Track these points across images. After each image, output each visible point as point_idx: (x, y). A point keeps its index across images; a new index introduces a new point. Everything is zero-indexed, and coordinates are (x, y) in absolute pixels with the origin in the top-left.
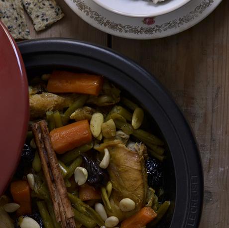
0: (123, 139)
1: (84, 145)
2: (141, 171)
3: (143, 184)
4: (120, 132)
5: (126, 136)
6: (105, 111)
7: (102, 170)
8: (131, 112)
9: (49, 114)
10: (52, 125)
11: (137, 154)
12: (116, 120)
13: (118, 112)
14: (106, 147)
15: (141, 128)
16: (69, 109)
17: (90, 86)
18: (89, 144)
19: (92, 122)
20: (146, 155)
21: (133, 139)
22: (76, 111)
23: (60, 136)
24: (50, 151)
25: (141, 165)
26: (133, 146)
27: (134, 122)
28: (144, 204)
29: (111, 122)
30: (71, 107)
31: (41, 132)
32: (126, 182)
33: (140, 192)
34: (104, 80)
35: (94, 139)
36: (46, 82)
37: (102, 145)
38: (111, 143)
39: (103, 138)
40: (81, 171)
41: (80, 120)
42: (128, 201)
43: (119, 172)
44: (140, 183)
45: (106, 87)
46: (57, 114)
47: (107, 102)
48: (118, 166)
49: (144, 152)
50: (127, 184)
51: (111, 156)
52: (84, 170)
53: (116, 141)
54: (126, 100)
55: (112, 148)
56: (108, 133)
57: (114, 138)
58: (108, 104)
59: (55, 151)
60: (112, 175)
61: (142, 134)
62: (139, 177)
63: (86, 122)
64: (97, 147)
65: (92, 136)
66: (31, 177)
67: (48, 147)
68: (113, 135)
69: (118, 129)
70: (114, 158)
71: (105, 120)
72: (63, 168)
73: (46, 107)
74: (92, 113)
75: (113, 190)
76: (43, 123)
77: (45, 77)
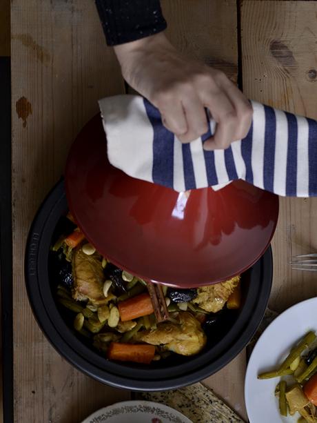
0: (91, 304)
1: (125, 301)
2: (77, 278)
3: (75, 267)
4: (94, 310)
5: (89, 307)
6: (106, 328)
7: (110, 279)
8: (84, 327)
9: (155, 327)
10: (151, 318)
11: (80, 293)
12: (97, 321)
13: (96, 328)
14: (106, 298)
15: (77, 313)
16: (137, 330)
17: (120, 351)
18: (120, 301)
19: (118, 319)
20: (72, 290)
21: (84, 304)
22: (131, 329)
23: (144, 308)
24: (155, 296)
25: (77, 283)
26: (82, 298)
27: (82, 319)
28: (75, 250)
29: (102, 320)
30: (135, 333)
31: (161, 312)
32: (89, 268)
33: (78, 260)
34: (106, 355)
35: (116, 304)
36: (157, 353)
37: (110, 299)
38: (102, 302)
39: (108, 305)
40: (127, 278)
41: (129, 321)
42: (89, 252)
43: (96, 278)
44: (78, 268)
45: (105, 348)
46: (147, 327)
47: (105, 336)
48: (96, 282)
49: (75, 294)
50: (88, 267)
51: (102, 290)
52: (125, 279)
53: (97, 303)
54: (87, 337)
55: (101, 298)
56: (104, 310)
57: (100, 306)
58: (105, 334)
59: (149, 296)
60: (102, 274)
61: (76, 309)
62: (78, 273)
63: (122, 320)
64: (114, 298)
65: (118, 308)
67: (156, 299)
68: (100, 309)
69: (96, 313)
70: (99, 288)
71: (107, 321)
72: (144, 283)
73: (156, 333)
74: (117, 327)
75: (101, 261)
76: (160, 320)
77: (158, 358)
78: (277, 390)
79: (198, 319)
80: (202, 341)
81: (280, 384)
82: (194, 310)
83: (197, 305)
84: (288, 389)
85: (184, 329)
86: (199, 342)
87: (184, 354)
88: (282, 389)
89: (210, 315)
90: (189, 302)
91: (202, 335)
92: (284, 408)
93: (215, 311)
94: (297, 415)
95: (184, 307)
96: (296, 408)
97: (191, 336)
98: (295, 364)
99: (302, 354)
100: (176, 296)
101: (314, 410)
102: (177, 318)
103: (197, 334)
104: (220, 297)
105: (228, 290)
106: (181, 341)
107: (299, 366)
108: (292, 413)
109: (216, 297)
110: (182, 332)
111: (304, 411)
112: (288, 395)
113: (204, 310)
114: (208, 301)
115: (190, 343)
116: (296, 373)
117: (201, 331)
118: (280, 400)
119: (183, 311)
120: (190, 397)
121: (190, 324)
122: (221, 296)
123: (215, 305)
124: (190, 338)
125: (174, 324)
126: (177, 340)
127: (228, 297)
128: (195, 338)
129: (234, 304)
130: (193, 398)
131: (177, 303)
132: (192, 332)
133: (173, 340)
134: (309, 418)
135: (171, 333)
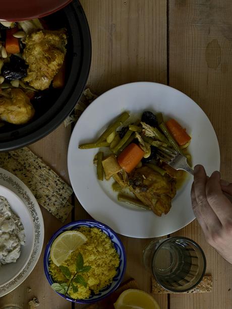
78: (95, 159)
79: (28, 95)
80: (30, 112)
81: (98, 154)
82: (24, 87)
83: (27, 84)
84: (104, 158)
85: (15, 101)
86: (27, 113)
87: (14, 123)
88: (99, 159)
89: (39, 92)
90: (20, 80)
91: (30, 107)
92: (101, 174)
93: (43, 88)
94: (112, 181)
95: (16, 84)
96: (110, 174)
97: (20, 107)
98: (111, 138)
99: (118, 129)
100: (8, 74)
101: (125, 176)
102: (10, 94)
103: (25, 106)
104: (46, 76)
105: (53, 70)
106: (12, 111)
107: (114, 140)
108: (107, 178)
109: (42, 76)
110: (13, 104)
111: (117, 177)
112: (104, 162)
113: (33, 87)
114: (36, 79)
115: (19, 113)
116: (111, 146)
117: (30, 105)
118: (97, 167)
119: (15, 88)
120: (22, 163)
121: (19, 98)
122: (47, 75)
123: (43, 83)
124: (19, 109)
125: (7, 98)
126: (8, 110)
127: (53, 77)
128: (23, 110)
129: (58, 83)
130: (25, 164)
131: (11, 80)
132: (21, 105)
133: (5, 111)
134: (121, 183)
135: (3, 104)
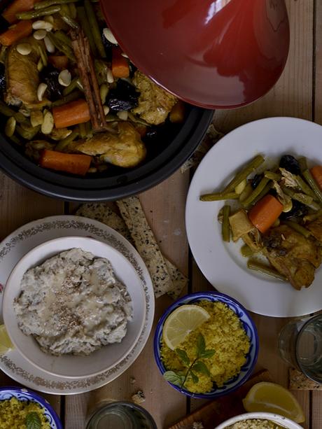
0: (25, 108)
1: (60, 106)
2: (9, 78)
3: (8, 66)
4: (27, 115)
5: (21, 111)
6: (40, 136)
7: (46, 83)
8: (16, 133)
9: (90, 136)
10: (88, 125)
11: (12, 94)
12: (30, 126)
13: (28, 134)
14: (40, 102)
15: (8, 118)
16: (73, 139)
17: (52, 158)
18: (55, 106)
19: (52, 126)
20: (5, 94)
21: (16, 109)
22: (65, 137)
23: (80, 115)
24: (91, 101)
25: (9, 84)
26: (15, 102)
27: (14, 124)
28: (9, 48)
29: (34, 124)
30: (70, 142)
31: (97, 119)
32: (23, 69)
33: (11, 59)
34: (38, 162)
35: (50, 110)
36: (92, 165)
37: (44, 104)
38: (36, 106)
39: (42, 111)
40: (64, 83)
41: (64, 128)
42: (24, 52)
43: (30, 80)
44: (11, 68)
45: (37, 156)
46: (83, 135)
47: (37, 143)
48: (31, 85)
49: (7, 95)
50: (22, 67)
51: (36, 94)
52: (61, 83)
53: (30, 107)
54: (20, 144)
55: (36, 101)
56: (38, 115)
57: (32, 110)
58: (38, 141)
59: (86, 101)
60: (36, 77)
61: (7, 112)
62: (11, 73)
63: (57, 127)
64: (49, 103)
65: (52, 114)
66: (110, 80)
67: (92, 105)
68: (33, 113)
69: (29, 118)
70: (33, 91)
71: (40, 127)
72: (81, 85)
73: (93, 141)
74: (51, 134)
75: (37, 63)
76: (97, 127)
77: (94, 170)
78: (220, 215)
79: (138, 130)
80: (141, 152)
81: (224, 209)
82: (134, 120)
83: (138, 116)
84: (231, 214)
85: (122, 138)
86: (138, 152)
87: (121, 165)
88: (225, 215)
89: (152, 127)
90: (129, 111)
91: (141, 146)
92: (227, 233)
93: (157, 122)
94: (241, 243)
95: (123, 116)
96: (239, 233)
97: (129, 146)
98: (241, 187)
99: (249, 177)
100: (115, 103)
101: (258, 237)
102: (116, 128)
103: (136, 145)
104: (163, 107)
105: (171, 100)
106: (119, 150)
107: (244, 190)
108: (235, 238)
109: (158, 107)
110: (120, 141)
111: (248, 238)
112: (231, 219)
113: (145, 121)
114: (150, 110)
115: (128, 153)
116: (241, 198)
117: (140, 142)
118: (223, 225)
119: (123, 121)
121: (128, 134)
122: (164, 105)
123: (157, 116)
124: (129, 148)
125: (113, 134)
126: (114, 149)
127: (171, 107)
128: (133, 148)
129: (177, 116)
131: (117, 112)
132: (131, 142)
133: (110, 150)
134: (252, 245)
135: (108, 142)
